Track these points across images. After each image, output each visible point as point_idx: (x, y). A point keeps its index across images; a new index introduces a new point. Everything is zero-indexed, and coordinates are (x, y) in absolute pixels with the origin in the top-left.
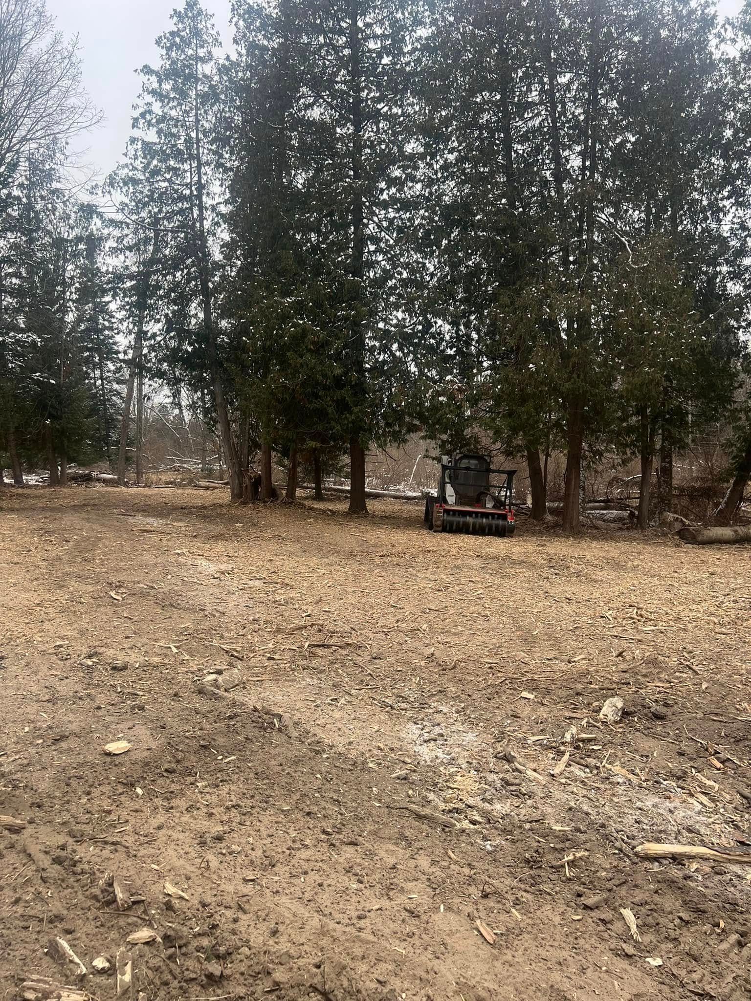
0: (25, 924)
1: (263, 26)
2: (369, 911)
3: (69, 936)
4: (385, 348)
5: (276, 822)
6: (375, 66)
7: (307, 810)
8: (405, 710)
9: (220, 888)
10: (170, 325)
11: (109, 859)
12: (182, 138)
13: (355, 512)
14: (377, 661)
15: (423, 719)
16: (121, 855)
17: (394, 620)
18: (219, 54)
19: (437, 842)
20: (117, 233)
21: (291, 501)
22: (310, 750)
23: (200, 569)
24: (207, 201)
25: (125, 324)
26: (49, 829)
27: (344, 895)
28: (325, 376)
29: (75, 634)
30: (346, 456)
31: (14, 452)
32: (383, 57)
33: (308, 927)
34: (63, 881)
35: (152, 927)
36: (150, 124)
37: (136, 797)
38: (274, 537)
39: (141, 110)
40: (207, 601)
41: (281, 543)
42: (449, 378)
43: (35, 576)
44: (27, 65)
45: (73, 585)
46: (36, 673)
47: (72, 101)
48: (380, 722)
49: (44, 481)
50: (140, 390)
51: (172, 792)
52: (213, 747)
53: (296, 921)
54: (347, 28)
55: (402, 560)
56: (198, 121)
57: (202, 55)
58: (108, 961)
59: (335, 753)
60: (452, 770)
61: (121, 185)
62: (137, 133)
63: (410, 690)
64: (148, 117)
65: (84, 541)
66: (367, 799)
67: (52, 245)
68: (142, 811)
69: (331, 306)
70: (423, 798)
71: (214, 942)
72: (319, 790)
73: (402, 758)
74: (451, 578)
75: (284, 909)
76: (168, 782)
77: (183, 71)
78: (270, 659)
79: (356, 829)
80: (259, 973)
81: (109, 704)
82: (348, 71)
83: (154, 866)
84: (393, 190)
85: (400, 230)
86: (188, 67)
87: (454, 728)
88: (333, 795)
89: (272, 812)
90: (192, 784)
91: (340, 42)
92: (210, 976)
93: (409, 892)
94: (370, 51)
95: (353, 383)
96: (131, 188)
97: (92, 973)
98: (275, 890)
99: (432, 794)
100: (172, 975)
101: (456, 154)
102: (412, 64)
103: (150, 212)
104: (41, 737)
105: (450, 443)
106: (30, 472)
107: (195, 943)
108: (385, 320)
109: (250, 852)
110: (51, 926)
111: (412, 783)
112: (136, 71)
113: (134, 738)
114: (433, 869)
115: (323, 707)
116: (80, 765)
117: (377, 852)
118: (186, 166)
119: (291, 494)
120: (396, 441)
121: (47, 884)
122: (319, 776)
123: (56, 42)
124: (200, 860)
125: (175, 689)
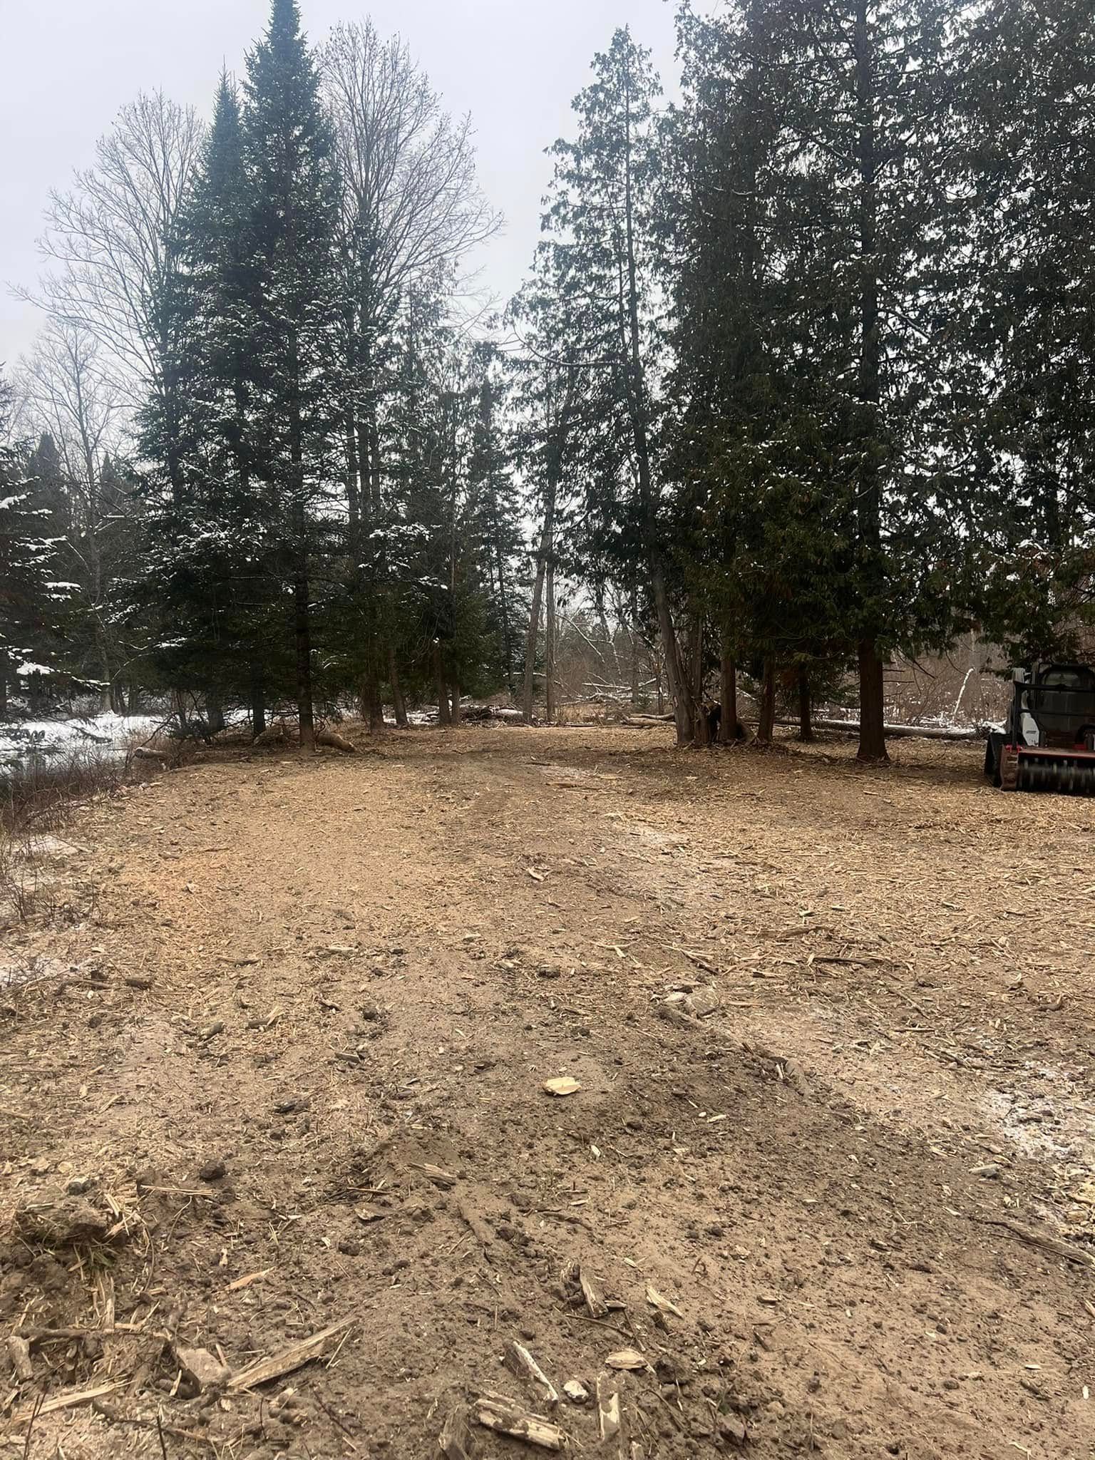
0: (472, 1317)
1: (723, 53)
2: (962, 1379)
3: (529, 1343)
4: (916, 504)
5: (798, 1220)
6: (895, 76)
7: (842, 1207)
8: (981, 1068)
9: (726, 1307)
10: (592, 499)
11: (566, 1242)
12: (609, 233)
13: (868, 759)
14: (926, 990)
15: (1012, 1086)
16: (581, 1239)
17: (948, 927)
18: (659, 105)
19: (1064, 1285)
20: (523, 377)
21: (766, 744)
22: (835, 1116)
23: (643, 839)
24: (643, 317)
25: (534, 502)
26: (485, 1190)
27: (918, 1348)
28: (819, 553)
29: (487, 924)
30: (852, 673)
31: (395, 682)
32: (907, 62)
33: (865, 1388)
34: (513, 1263)
35: (639, 1349)
36: (565, 220)
37: (591, 1159)
38: (744, 796)
39: (553, 203)
40: (657, 885)
41: (756, 805)
42: (1025, 543)
43: (432, 845)
44: (406, 167)
45: (480, 857)
46: (444, 975)
47: (463, 207)
48: (941, 1084)
49: (431, 720)
50: (550, 593)
51: (640, 1158)
52: (692, 1098)
53: (847, 1376)
54: (850, 29)
55: (954, 834)
56: (630, 205)
57: (634, 111)
58: (585, 1387)
59: (875, 1125)
60: (1074, 1172)
61: (527, 310)
62: (548, 236)
63: (986, 1036)
64: (562, 211)
65: (489, 800)
66: (935, 1201)
67: (439, 404)
68: (603, 1180)
69: (829, 449)
70: (1028, 1211)
71: (729, 1387)
72: (857, 1179)
73: (985, 1144)
74: (1042, 864)
75: (825, 1354)
76: (633, 1141)
77: (609, 138)
78: (756, 975)
79: (924, 1247)
80: (801, 1445)
81: (541, 1023)
82: (853, 92)
83: (628, 1260)
84: (926, 261)
85: (938, 321)
86: (615, 131)
87: (1069, 1105)
88: (878, 1188)
89: (789, 1204)
90: (666, 1148)
91: (840, 52)
92: (728, 1436)
93: (1026, 1358)
94: (886, 56)
95: (865, 561)
96: (541, 312)
97: (564, 1402)
98: (807, 1323)
99: (1043, 1206)
100: (674, 1423)
101: (1030, 189)
102: (956, 64)
103: (565, 342)
104: (460, 1062)
105: (1027, 647)
106: (414, 708)
107: (701, 1383)
108: (917, 462)
109: (763, 1259)
110: (504, 1324)
111: (1008, 1186)
112: (546, 150)
113: (580, 1075)
114: (1062, 1328)
115: (846, 1053)
116: (517, 1105)
117: (963, 1287)
118: (615, 272)
119: (765, 732)
120: (935, 647)
121: (494, 1266)
122: (853, 1157)
123: (442, 129)
124: (692, 1262)
125: (629, 1009)
